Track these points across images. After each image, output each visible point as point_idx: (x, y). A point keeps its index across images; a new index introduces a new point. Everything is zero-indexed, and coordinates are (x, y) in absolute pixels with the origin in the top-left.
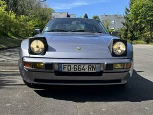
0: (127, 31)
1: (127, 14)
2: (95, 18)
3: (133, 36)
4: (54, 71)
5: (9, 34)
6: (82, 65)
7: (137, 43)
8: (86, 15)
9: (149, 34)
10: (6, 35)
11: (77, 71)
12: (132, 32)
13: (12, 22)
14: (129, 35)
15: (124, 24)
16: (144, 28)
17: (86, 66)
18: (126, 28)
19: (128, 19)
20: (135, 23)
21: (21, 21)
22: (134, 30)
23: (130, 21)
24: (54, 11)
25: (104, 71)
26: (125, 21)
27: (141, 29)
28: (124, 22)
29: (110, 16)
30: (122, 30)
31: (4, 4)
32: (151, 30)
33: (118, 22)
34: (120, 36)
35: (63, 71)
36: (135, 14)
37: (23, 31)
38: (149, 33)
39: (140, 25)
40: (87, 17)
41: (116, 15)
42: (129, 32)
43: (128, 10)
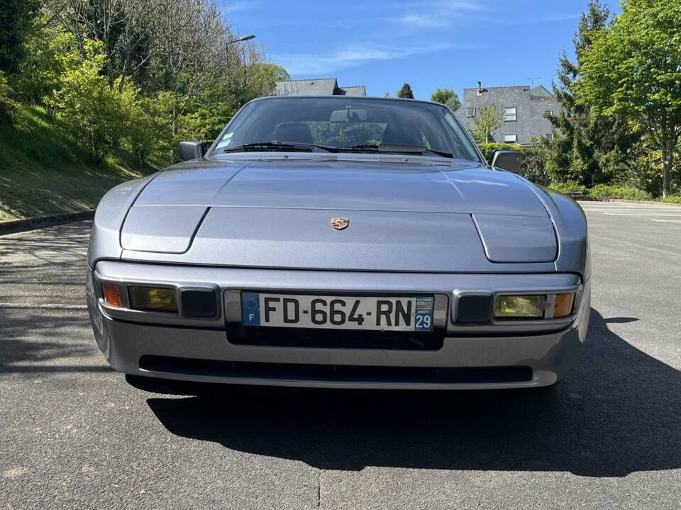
0: (566, 146)
1: (567, 82)
2: (443, 98)
3: (594, 166)
4: (221, 322)
5: (111, 160)
6: (350, 301)
7: (608, 196)
8: (407, 87)
9: (657, 161)
10: (98, 164)
11: (328, 325)
12: (586, 152)
13: (123, 117)
14: (578, 164)
15: (554, 121)
16: (636, 137)
17: (368, 305)
18: (564, 137)
19: (571, 100)
20: (599, 117)
21: (155, 113)
22: (598, 143)
23: (580, 109)
24: (285, 77)
25: (451, 327)
26: (558, 110)
27: (626, 142)
28: (557, 114)
29: (499, 90)
30: (547, 143)
31: (96, 51)
32: (668, 144)
33: (533, 113)
34: (541, 166)
35: (263, 323)
36: (601, 80)
37: (163, 149)
38: (658, 154)
39: (623, 123)
40: (411, 96)
41: (526, 89)
42: (576, 152)
43: (570, 69)
